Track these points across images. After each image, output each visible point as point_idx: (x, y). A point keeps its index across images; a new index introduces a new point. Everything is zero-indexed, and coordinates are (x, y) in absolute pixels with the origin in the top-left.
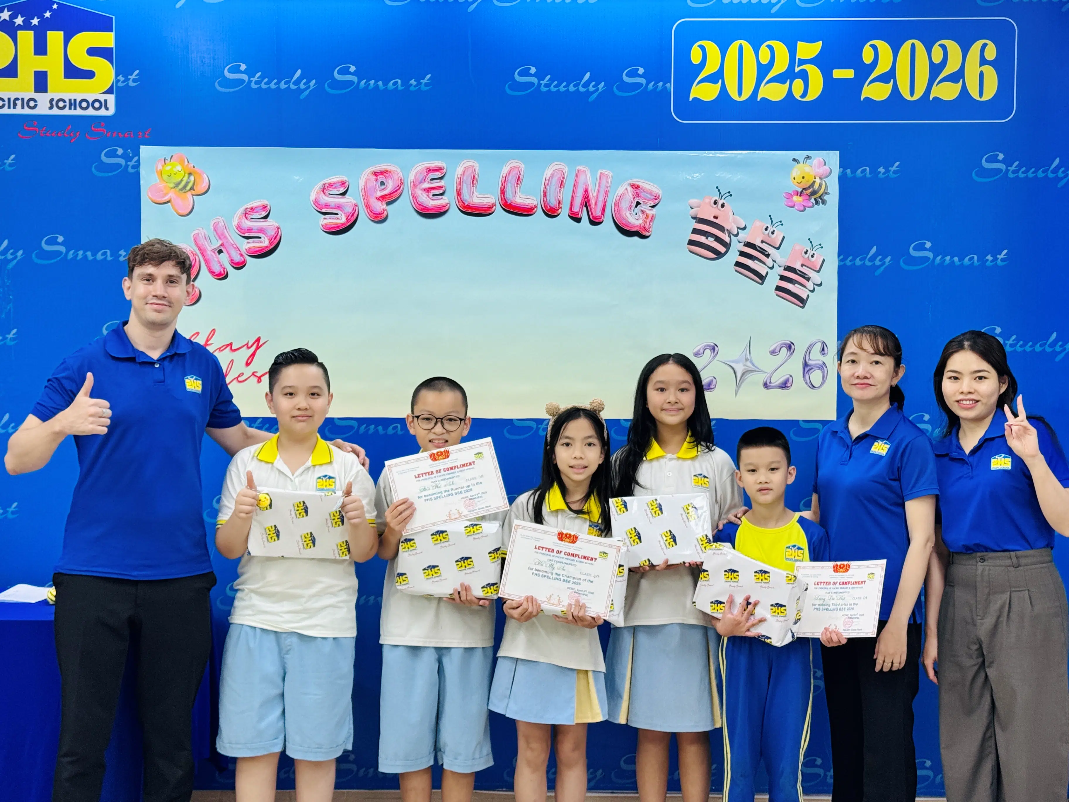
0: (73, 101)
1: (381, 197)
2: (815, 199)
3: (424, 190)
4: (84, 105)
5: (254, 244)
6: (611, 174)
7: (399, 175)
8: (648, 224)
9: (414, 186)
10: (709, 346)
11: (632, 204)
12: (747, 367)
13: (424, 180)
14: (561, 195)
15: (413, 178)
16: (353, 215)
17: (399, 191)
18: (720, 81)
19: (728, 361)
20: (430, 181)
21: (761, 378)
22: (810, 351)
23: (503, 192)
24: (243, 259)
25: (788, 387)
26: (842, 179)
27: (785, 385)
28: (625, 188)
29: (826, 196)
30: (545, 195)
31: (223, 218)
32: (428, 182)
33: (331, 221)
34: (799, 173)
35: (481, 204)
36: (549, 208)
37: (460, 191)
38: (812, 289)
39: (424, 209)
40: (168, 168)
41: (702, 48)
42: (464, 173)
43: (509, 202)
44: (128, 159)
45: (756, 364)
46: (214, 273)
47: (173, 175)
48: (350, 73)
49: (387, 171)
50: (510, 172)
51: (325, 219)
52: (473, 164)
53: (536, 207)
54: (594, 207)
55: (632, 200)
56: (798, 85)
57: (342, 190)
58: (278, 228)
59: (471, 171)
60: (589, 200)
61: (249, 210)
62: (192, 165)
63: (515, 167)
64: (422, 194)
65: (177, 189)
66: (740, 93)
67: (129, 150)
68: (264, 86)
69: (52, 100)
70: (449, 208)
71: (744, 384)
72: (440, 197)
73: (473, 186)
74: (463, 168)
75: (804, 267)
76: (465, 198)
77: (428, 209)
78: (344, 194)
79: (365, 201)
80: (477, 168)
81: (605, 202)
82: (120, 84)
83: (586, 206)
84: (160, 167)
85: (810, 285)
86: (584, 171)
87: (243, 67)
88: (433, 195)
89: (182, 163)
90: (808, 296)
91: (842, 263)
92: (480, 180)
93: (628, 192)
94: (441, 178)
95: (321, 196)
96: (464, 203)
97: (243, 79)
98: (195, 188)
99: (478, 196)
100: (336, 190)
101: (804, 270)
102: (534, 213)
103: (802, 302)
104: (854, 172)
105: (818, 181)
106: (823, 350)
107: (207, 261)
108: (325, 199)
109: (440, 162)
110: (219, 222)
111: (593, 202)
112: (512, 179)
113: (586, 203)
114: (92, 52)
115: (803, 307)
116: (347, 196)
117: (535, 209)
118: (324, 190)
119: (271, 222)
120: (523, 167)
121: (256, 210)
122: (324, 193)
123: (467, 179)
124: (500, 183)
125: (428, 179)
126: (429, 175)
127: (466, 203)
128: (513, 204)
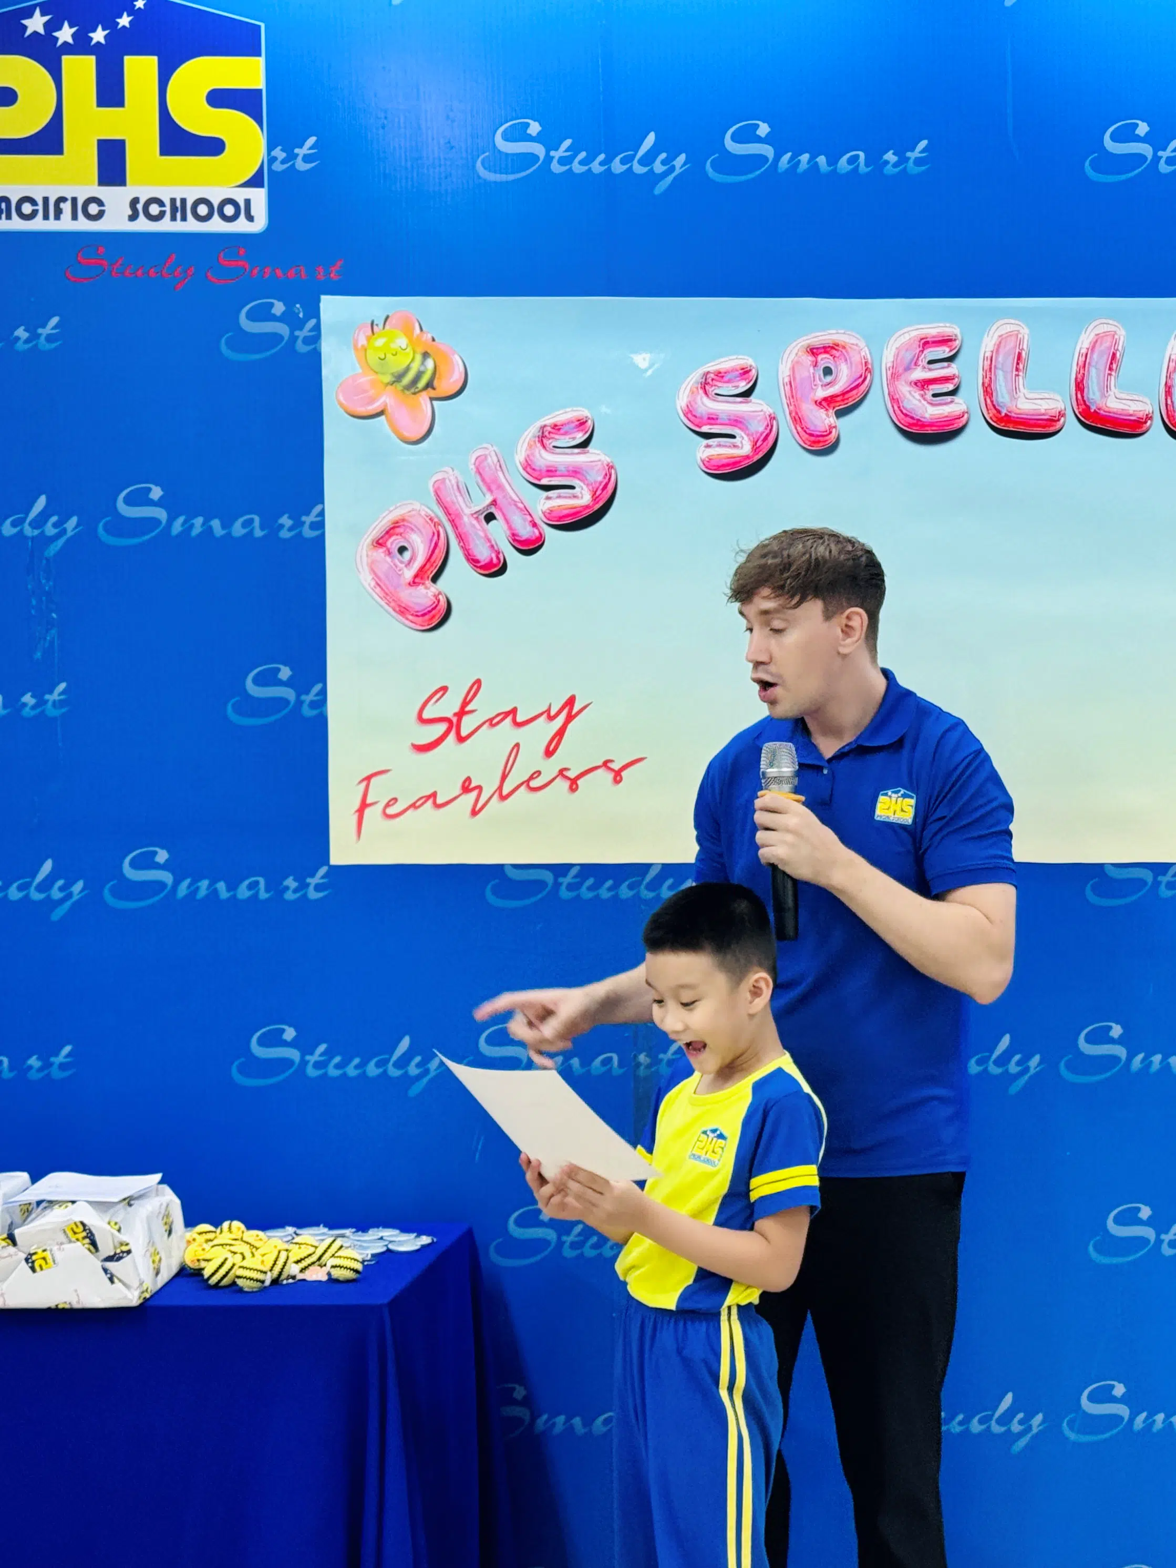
0: (178, 204)
1: (825, 399)
3: (916, 384)
4: (203, 210)
5: (560, 502)
7: (863, 354)
9: (895, 376)
13: (916, 364)
15: (891, 359)
16: (766, 439)
17: (863, 388)
20: (927, 366)
23: (1080, 386)
24: (537, 533)
30: (1168, 392)
31: (495, 448)
32: (924, 367)
33: (720, 450)
35: (1032, 412)
36: (1175, 419)
37: (990, 385)
39: (913, 424)
40: (379, 342)
42: (998, 346)
43: (1093, 408)
44: (296, 324)
46: (477, 561)
47: (389, 356)
48: (759, 140)
49: (838, 345)
50: (1094, 345)
51: (708, 446)
52: (1016, 328)
53: (1151, 418)
57: (743, 386)
58: (610, 467)
59: (1012, 344)
61: (549, 429)
62: (429, 336)
63: (1106, 334)
64: (910, 392)
65: (399, 387)
67: (298, 306)
68: (577, 168)
69: (135, 201)
70: (968, 421)
72: (949, 398)
73: (1017, 375)
74: (996, 336)
76: (1000, 398)
77: (923, 425)
78: (747, 394)
79: (792, 408)
80: (1027, 337)
82: (278, 167)
84: (362, 341)
87: (534, 128)
88: (935, 395)
89: (408, 332)
92: (1032, 365)
94: (951, 359)
95: (699, 397)
96: (999, 412)
97: (533, 154)
98: (436, 383)
99: (1027, 396)
100: (730, 385)
102: (1147, 431)
107: (461, 537)
108: (707, 405)
109: (948, 325)
110: (486, 457)
112: (1099, 361)
114: (218, 98)
116: (752, 398)
117: (1149, 422)
118: (705, 385)
119: (595, 455)
120: (1122, 333)
121: (565, 429)
122: (706, 393)
123: (1006, 361)
124: (1075, 368)
125: (923, 361)
126: (925, 352)
127: (1004, 412)
128: (1102, 412)
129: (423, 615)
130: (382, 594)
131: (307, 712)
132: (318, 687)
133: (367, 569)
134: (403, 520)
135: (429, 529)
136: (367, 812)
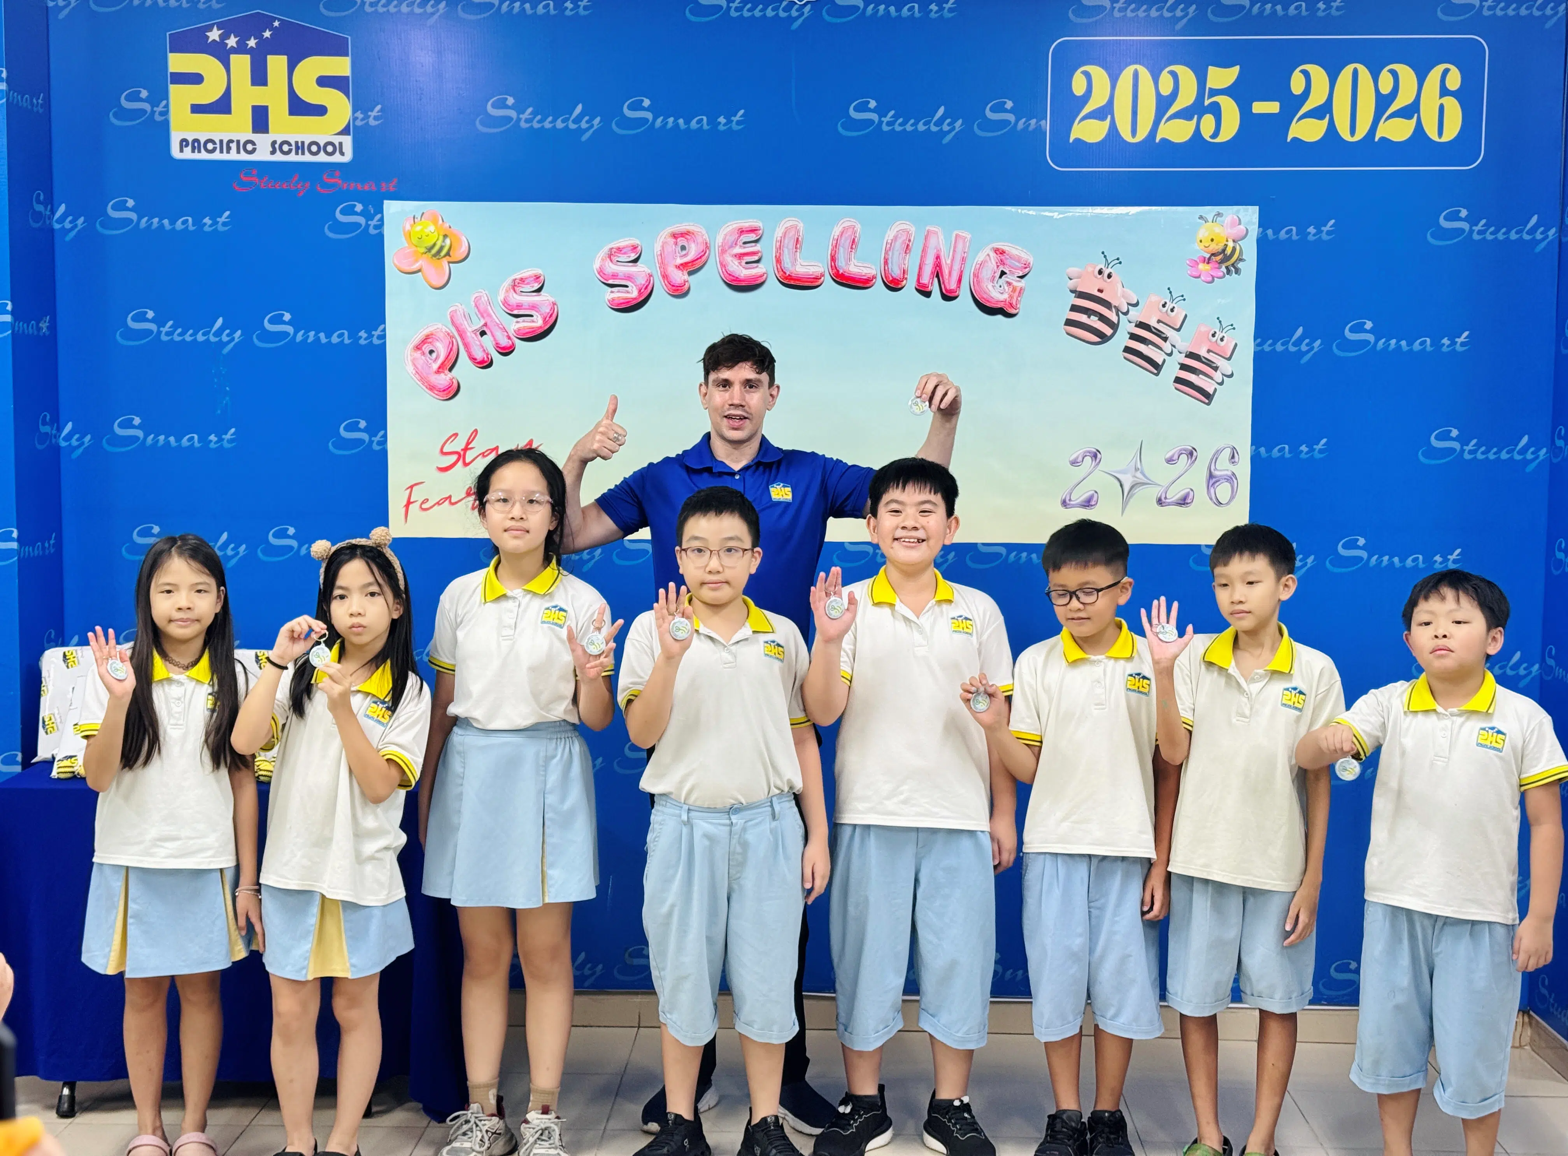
0: (300, 144)
1: (682, 265)
2: (1227, 268)
3: (736, 256)
4: (314, 148)
5: (524, 324)
6: (969, 236)
7: (704, 238)
8: (1015, 298)
9: (723, 251)
10: (1089, 452)
11: (996, 274)
12: (1136, 479)
13: (736, 244)
14: (906, 262)
15: (721, 240)
16: (646, 288)
17: (704, 258)
18: (1109, 117)
19: (1114, 472)
20: (742, 245)
21: (1154, 492)
22: (1217, 458)
23: (833, 259)
24: (511, 343)
25: (1187, 503)
26: (1262, 243)
27: (1183, 502)
28: (986, 254)
29: (1241, 263)
30: (886, 262)
31: (486, 292)
32: (740, 246)
33: (619, 294)
34: (1206, 234)
35: (805, 273)
36: (891, 279)
37: (780, 257)
38: (1220, 381)
39: (734, 280)
40: (418, 228)
41: (1087, 75)
42: (785, 235)
43: (841, 271)
44: (369, 217)
45: (1147, 474)
46: (476, 359)
47: (424, 237)
48: (644, 109)
49: (689, 232)
50: (842, 233)
51: (612, 292)
52: (797, 223)
53: (875, 278)
54: (947, 277)
55: (996, 268)
56: (1208, 123)
57: (633, 256)
58: (554, 304)
59: (793, 232)
60: (941, 268)
61: (518, 281)
63: (849, 227)
64: (732, 261)
65: (429, 255)
66: (1134, 132)
67: (371, 206)
68: (536, 125)
69: (274, 143)
70: (766, 279)
71: (1132, 500)
72: (755, 265)
73: (796, 251)
74: (784, 228)
75: (1211, 353)
76: (786, 265)
77: (740, 281)
78: (635, 261)
79: (662, 270)
80: (801, 229)
81: (962, 272)
82: (359, 123)
83: (938, 276)
84: (408, 227)
85: (1218, 376)
86: (936, 233)
87: (510, 101)
88: (747, 263)
89: (435, 222)
90: (1215, 390)
91: (1260, 348)
92: (805, 245)
93: (990, 259)
94: (756, 241)
95: (607, 263)
96: (785, 273)
97: (509, 116)
98: (451, 253)
99: (803, 264)
100: (626, 256)
101: (1211, 357)
102: (872, 286)
103: (1208, 397)
104: (1276, 232)
105: (1231, 244)
106: (1233, 457)
107: (467, 346)
108: (611, 268)
109: (755, 221)
110: (481, 296)
111: (946, 271)
112: (845, 243)
113: (938, 273)
114: (324, 81)
115: (1208, 404)
116: (639, 263)
117: (874, 280)
118: (610, 256)
119: (545, 297)
120: (858, 227)
121: (527, 281)
122: (611, 260)
123: (789, 243)
124: (830, 247)
125: (740, 243)
126: (742, 237)
127: (788, 273)
128: (846, 274)
129: (444, 391)
130: (419, 378)
131: (376, 447)
132: (382, 433)
133: (410, 363)
134: (432, 334)
135: (447, 340)
136: (411, 506)
